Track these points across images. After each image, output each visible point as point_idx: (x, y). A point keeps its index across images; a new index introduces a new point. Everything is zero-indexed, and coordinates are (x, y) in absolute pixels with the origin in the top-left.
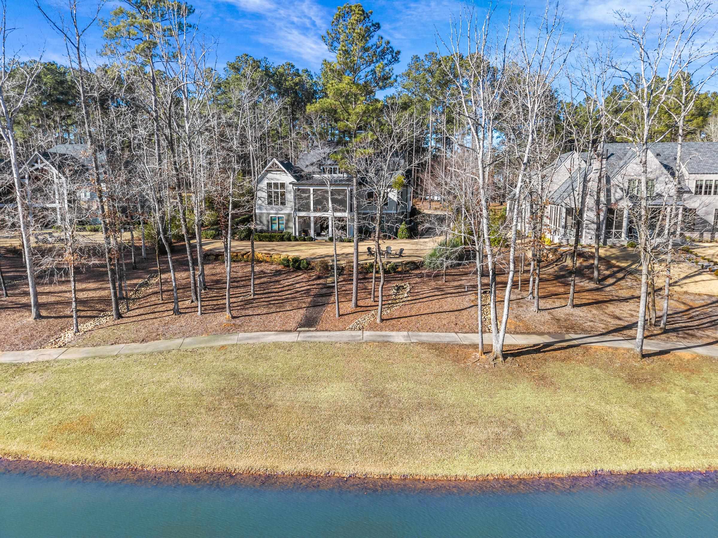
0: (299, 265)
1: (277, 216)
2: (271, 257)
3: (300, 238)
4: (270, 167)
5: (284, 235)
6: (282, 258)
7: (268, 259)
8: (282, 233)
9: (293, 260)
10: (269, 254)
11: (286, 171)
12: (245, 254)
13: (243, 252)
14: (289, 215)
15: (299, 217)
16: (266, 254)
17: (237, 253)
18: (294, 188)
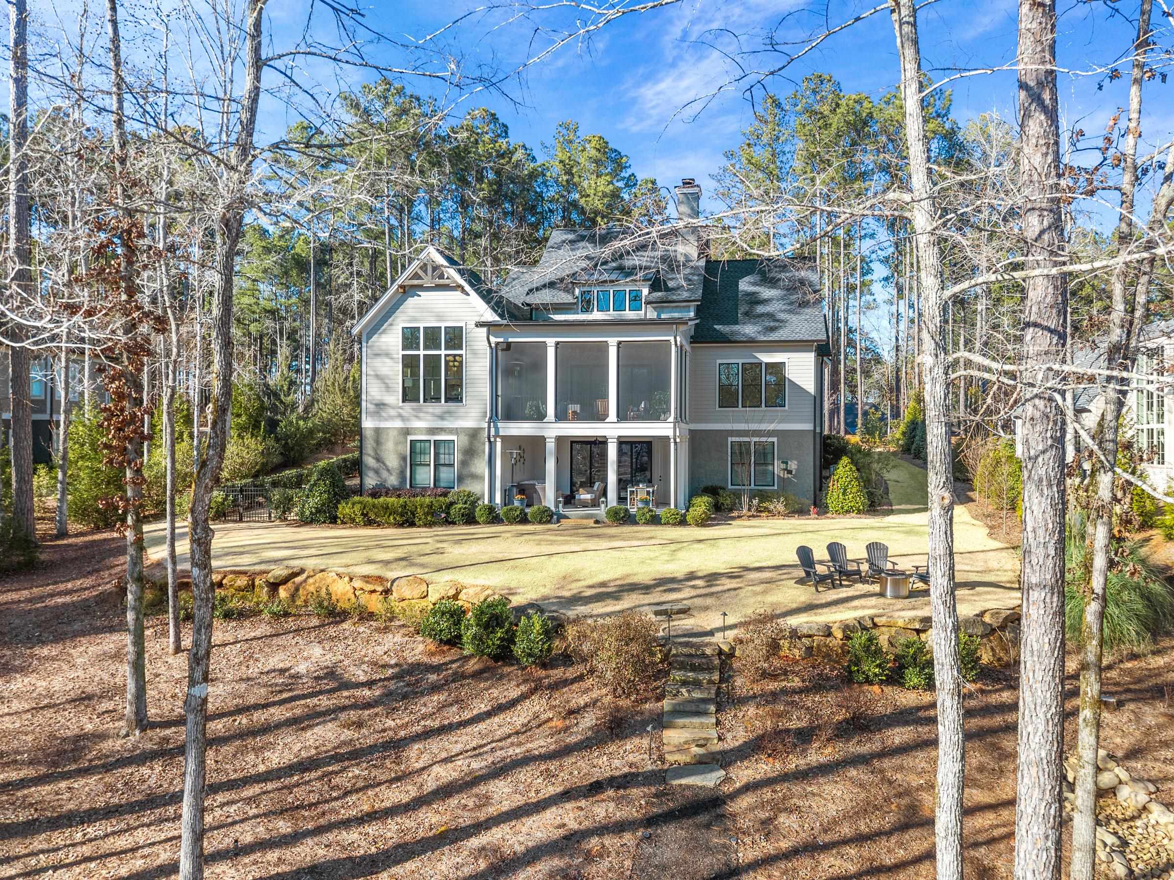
0: (510, 639)
1: (433, 438)
2: (387, 592)
3: (506, 514)
4: (416, 276)
5: (452, 504)
6: (433, 597)
7: (375, 603)
8: (445, 495)
9: (480, 612)
10: (380, 579)
11: (467, 288)
12: (285, 581)
13: (279, 571)
14: (474, 434)
15: (506, 439)
16: (366, 578)
17: (252, 576)
18: (493, 340)
